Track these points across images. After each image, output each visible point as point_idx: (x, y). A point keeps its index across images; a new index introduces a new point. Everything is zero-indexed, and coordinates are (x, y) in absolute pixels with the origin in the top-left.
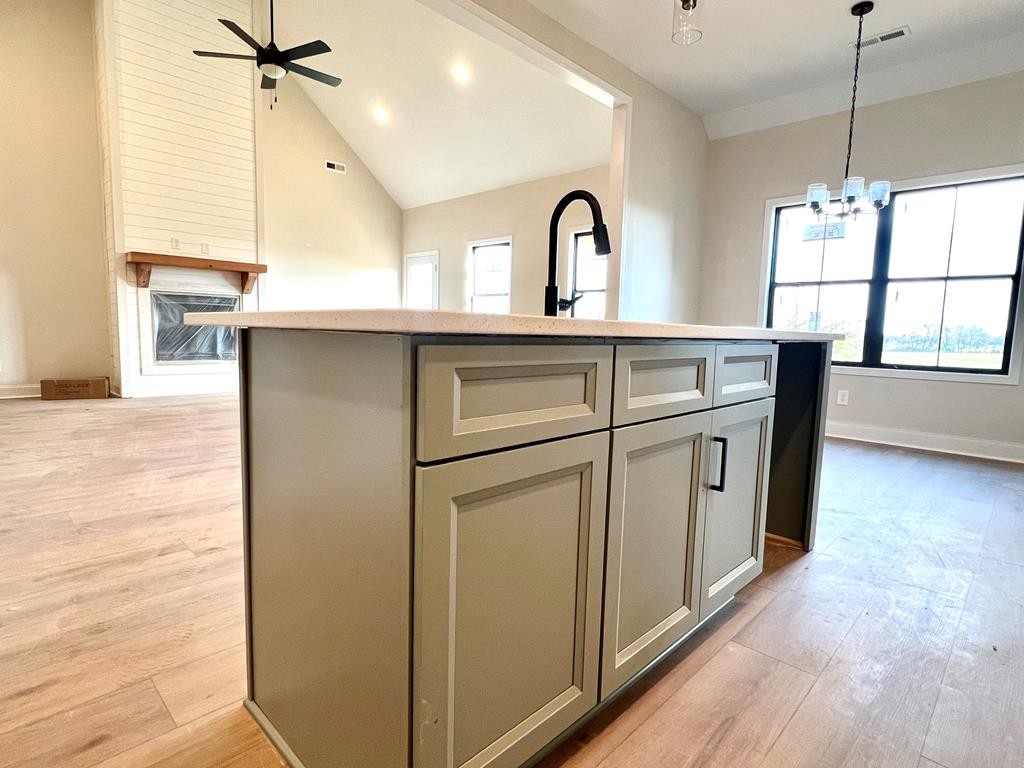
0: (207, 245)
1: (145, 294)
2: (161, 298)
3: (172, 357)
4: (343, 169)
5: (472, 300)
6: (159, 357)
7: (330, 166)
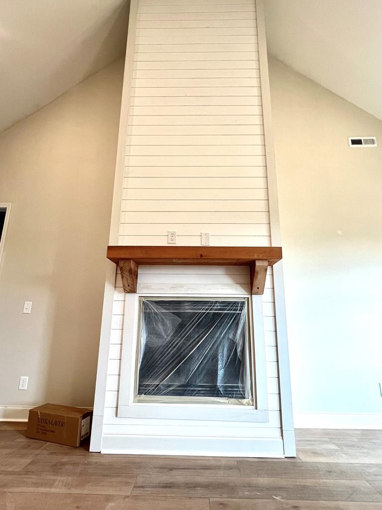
0: (207, 235)
2: (152, 306)
3: (157, 391)
4: (372, 142)
7: (355, 142)
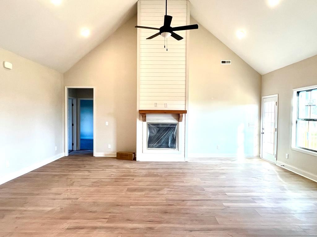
0: (166, 104)
1: (145, 124)
2: (150, 125)
3: (153, 147)
4: (229, 62)
5: (297, 122)
6: (149, 147)
7: (223, 62)
